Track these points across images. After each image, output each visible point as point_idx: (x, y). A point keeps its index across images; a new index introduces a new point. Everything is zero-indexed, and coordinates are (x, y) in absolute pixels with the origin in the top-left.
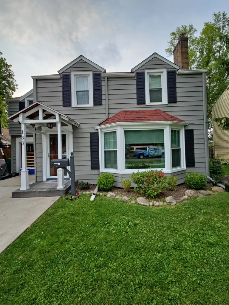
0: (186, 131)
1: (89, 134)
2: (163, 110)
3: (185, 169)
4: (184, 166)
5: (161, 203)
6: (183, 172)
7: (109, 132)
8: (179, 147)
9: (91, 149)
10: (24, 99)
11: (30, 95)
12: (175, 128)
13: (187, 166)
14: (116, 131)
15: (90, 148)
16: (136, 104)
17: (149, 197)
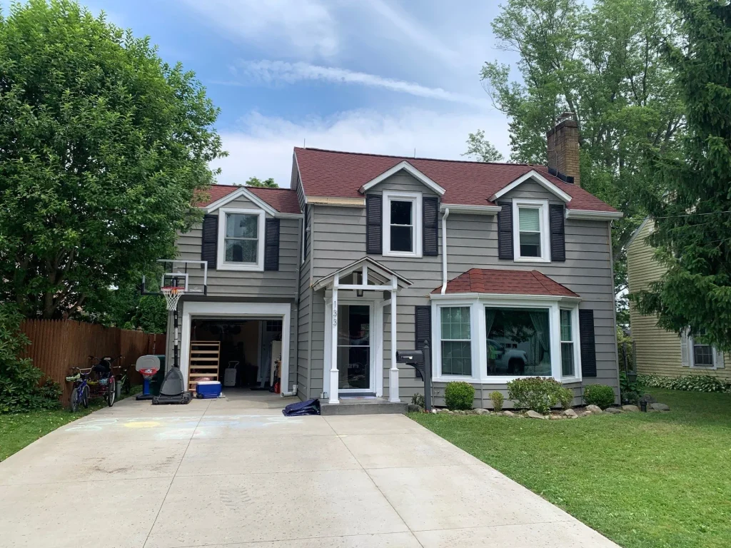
0: (581, 312)
1: (414, 308)
2: (543, 271)
3: (581, 380)
4: (578, 376)
5: (560, 417)
6: (577, 385)
7: (462, 308)
8: (570, 340)
9: (416, 337)
10: (218, 209)
11: (233, 201)
12: (566, 307)
13: (583, 375)
14: (469, 308)
15: (413, 335)
16: (497, 258)
17: (541, 411)
